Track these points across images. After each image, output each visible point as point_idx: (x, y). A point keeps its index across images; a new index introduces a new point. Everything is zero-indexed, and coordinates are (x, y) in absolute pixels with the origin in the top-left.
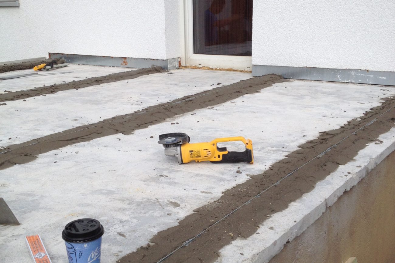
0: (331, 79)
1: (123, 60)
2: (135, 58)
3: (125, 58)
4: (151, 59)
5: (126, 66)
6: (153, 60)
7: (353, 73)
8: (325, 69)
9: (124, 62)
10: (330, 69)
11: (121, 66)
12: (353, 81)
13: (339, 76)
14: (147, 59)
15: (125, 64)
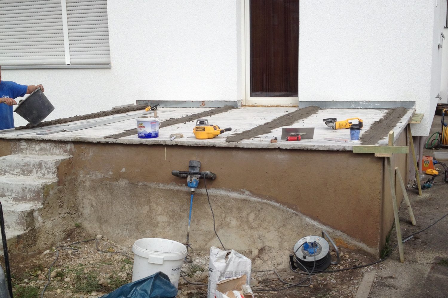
0: (349, 107)
1: (202, 103)
2: (211, 101)
3: (203, 101)
4: (225, 101)
5: (204, 107)
6: (226, 101)
7: (361, 103)
8: (345, 101)
9: (202, 104)
10: (348, 101)
11: (200, 107)
12: (361, 108)
13: (353, 105)
14: (221, 101)
15: (203, 105)
